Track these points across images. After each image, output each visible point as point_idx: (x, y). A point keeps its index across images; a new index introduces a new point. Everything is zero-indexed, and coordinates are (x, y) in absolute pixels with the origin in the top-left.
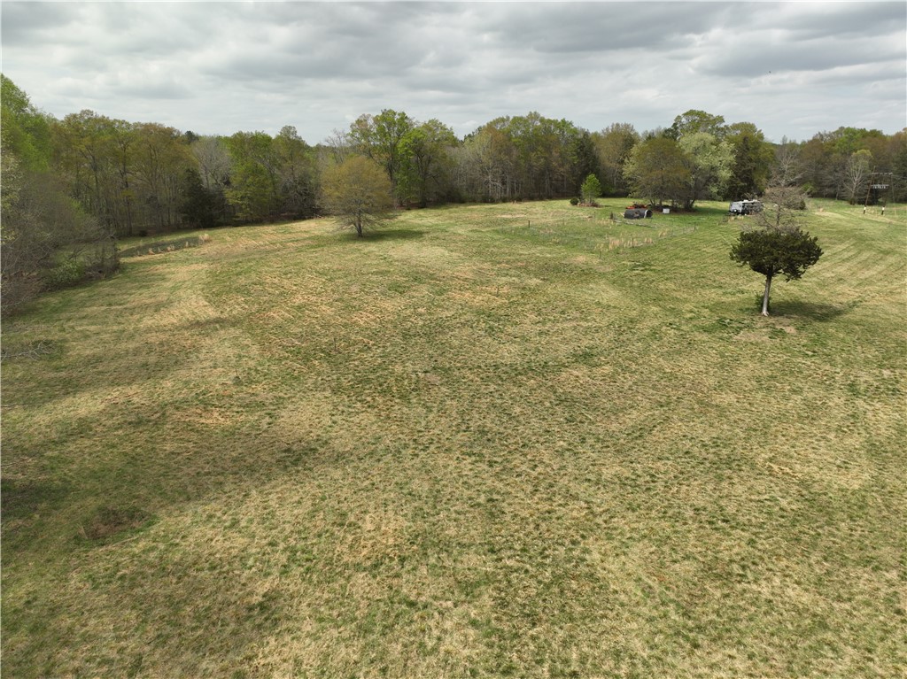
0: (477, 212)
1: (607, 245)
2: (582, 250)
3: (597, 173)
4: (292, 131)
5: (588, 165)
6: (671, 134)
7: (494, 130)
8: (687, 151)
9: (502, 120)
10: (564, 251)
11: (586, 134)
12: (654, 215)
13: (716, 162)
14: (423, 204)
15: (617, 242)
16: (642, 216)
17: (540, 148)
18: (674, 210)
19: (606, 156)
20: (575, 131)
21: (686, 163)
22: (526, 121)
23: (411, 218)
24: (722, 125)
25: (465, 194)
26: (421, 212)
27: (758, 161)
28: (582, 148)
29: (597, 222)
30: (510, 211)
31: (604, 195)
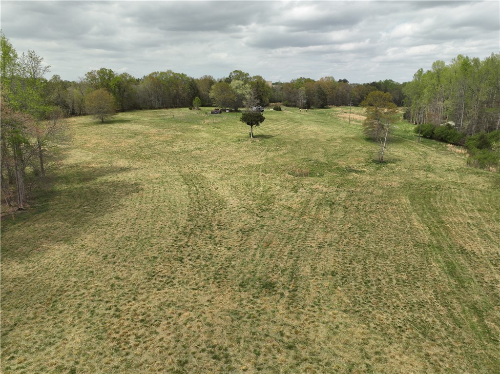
0: (150, 113)
1: (204, 122)
2: (195, 124)
3: (199, 96)
4: (58, 77)
5: (195, 93)
6: (228, 80)
7: (153, 78)
8: (233, 88)
9: (156, 73)
10: (189, 125)
11: (193, 80)
12: (223, 113)
13: (244, 92)
14: (123, 110)
15: (208, 121)
16: (218, 113)
17: (173, 85)
18: (230, 111)
19: (202, 89)
20: (188, 78)
21: (233, 92)
22: (166, 74)
23: (121, 116)
24: (249, 77)
25: (141, 106)
26: (124, 113)
27: (264, 91)
28: (192, 85)
29: (200, 115)
30: (164, 112)
31: (203, 106)
